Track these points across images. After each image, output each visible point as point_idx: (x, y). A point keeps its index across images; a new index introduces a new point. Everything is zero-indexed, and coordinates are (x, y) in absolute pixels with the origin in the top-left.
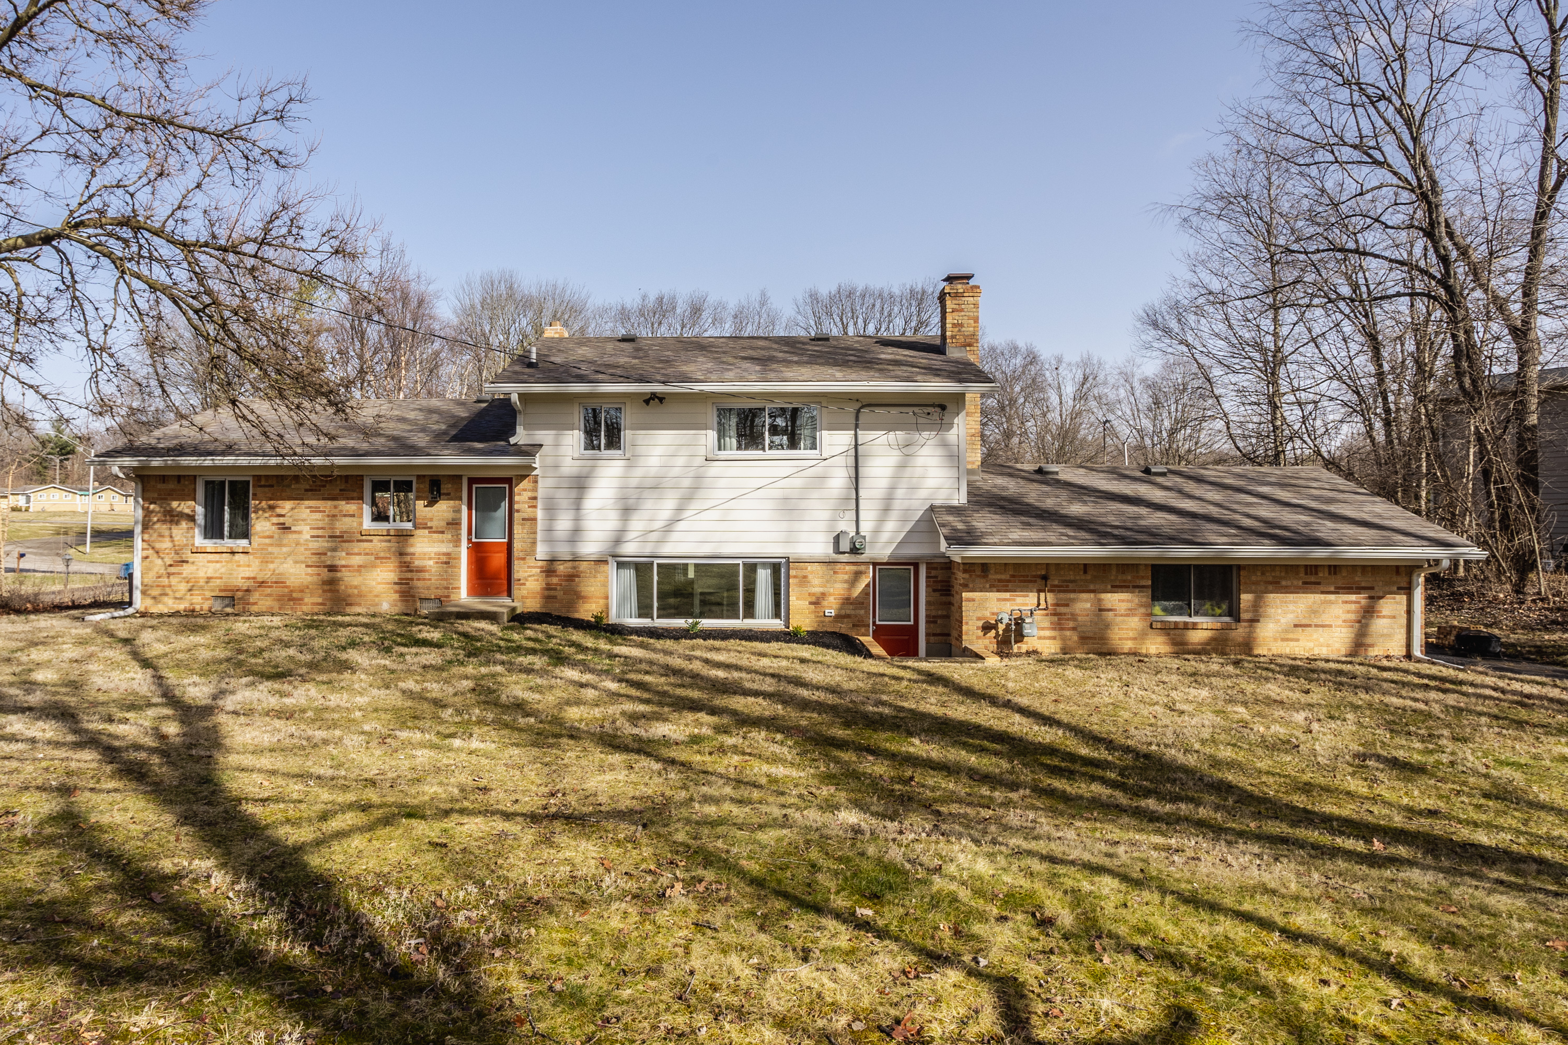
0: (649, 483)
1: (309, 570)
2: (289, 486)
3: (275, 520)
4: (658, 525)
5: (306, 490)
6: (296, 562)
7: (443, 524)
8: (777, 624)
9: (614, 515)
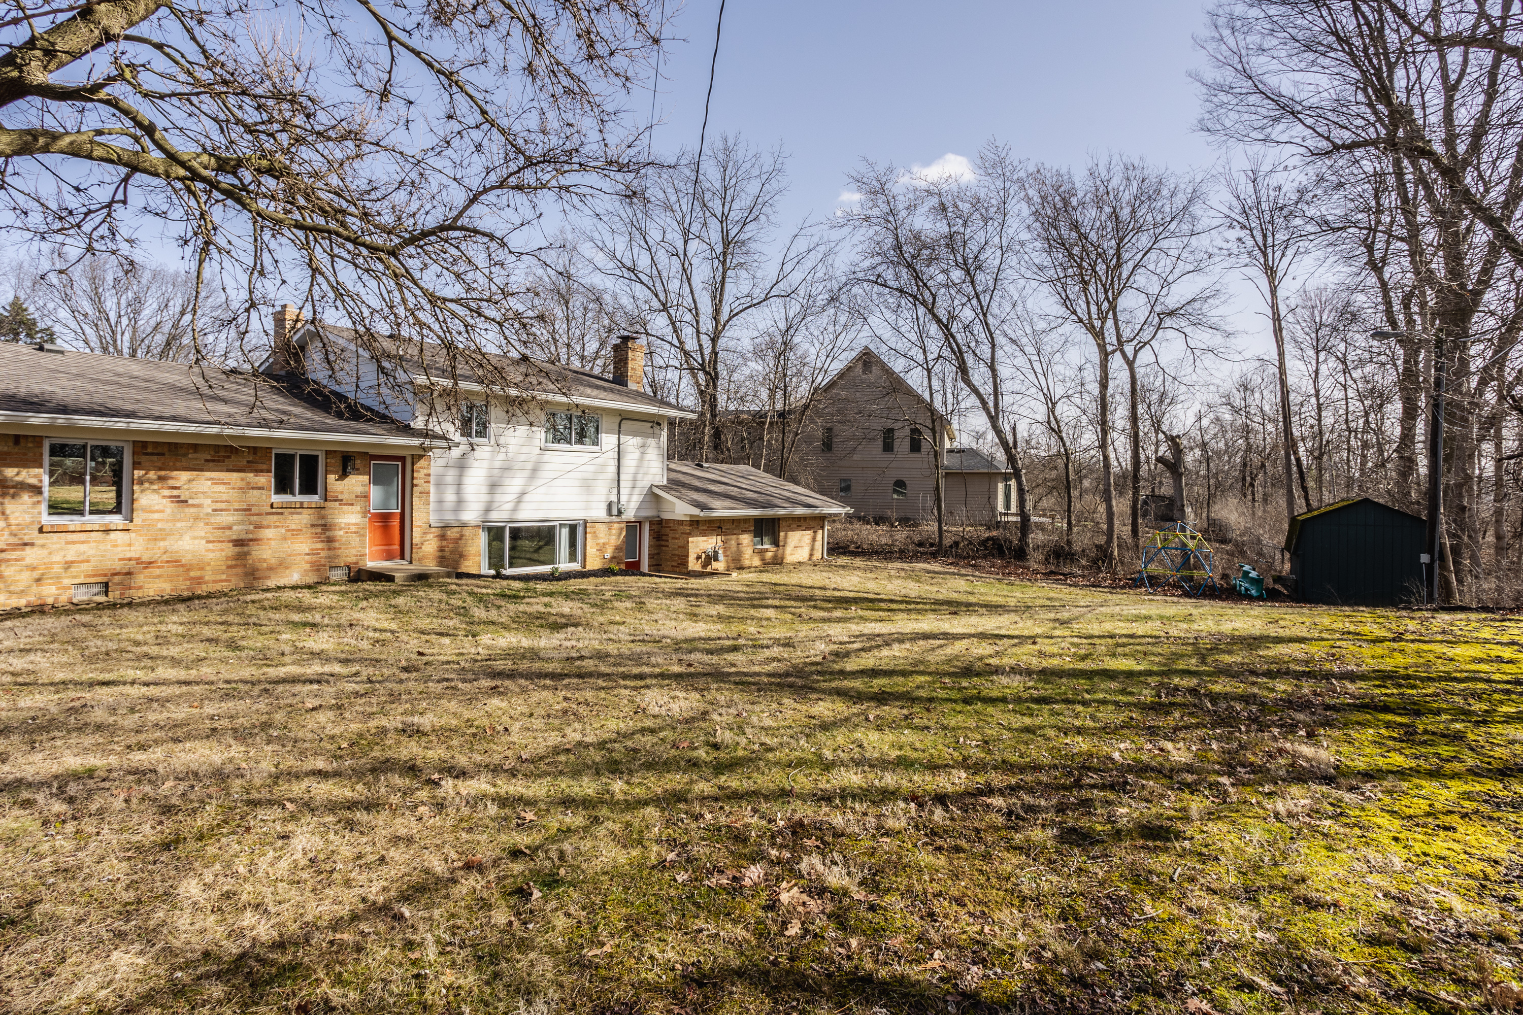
0: (506, 465)
1: (211, 546)
2: (185, 455)
3: (167, 492)
4: (512, 497)
5: (207, 461)
6: (195, 538)
7: (354, 496)
8: (576, 566)
9: (484, 489)
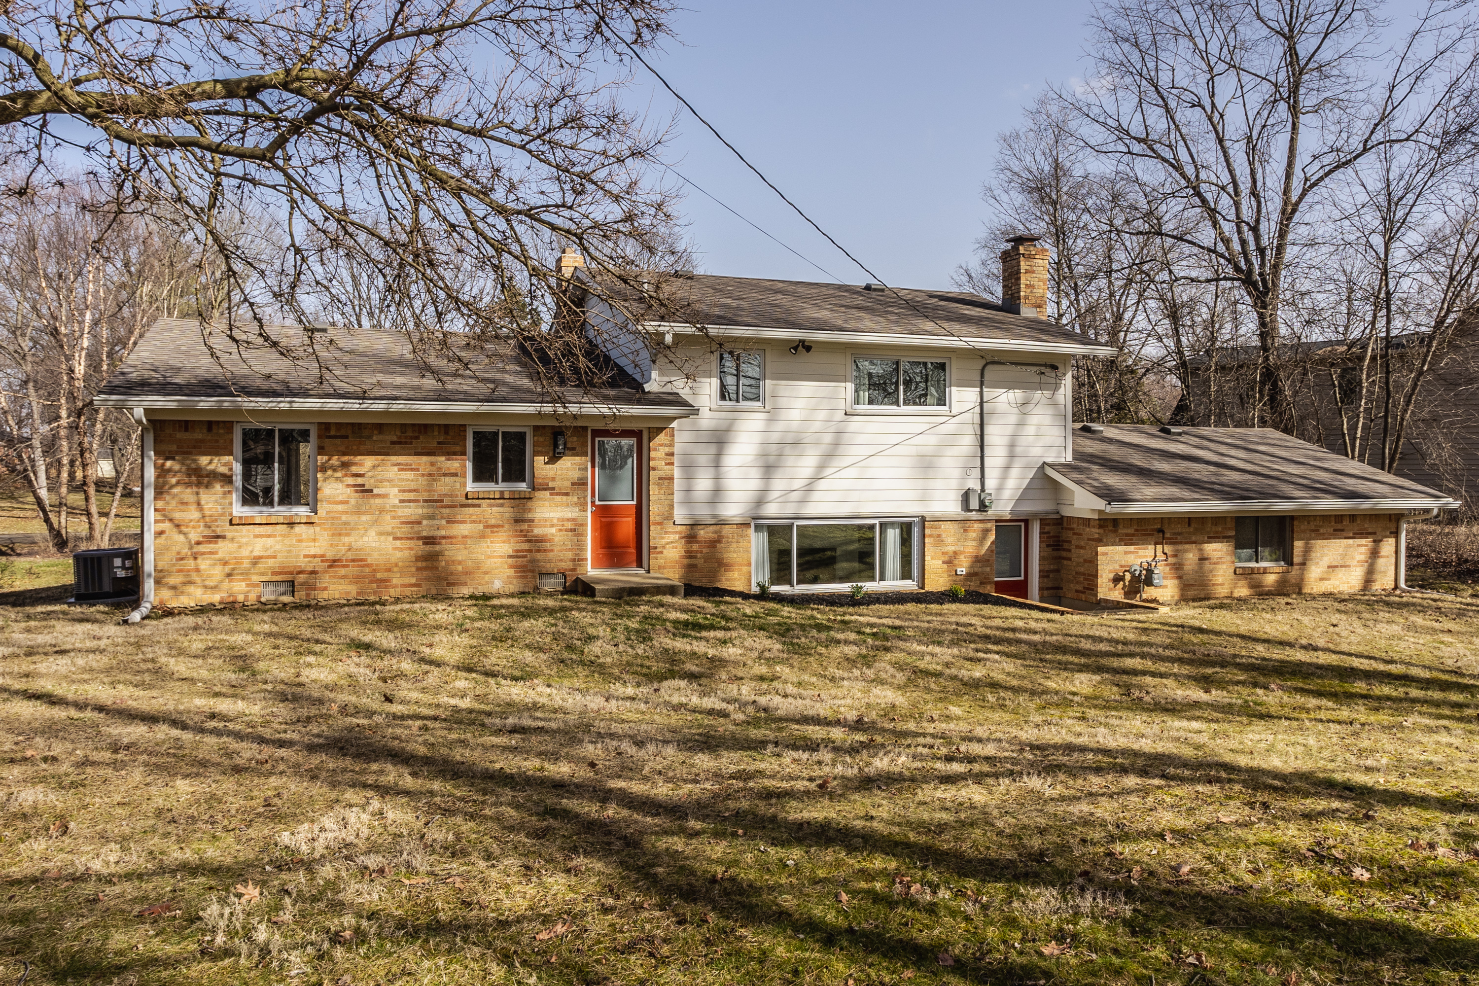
0: (790, 438)
1: (398, 543)
2: (369, 437)
3: (351, 481)
4: (798, 484)
5: (393, 443)
6: (381, 534)
7: (568, 484)
9: (755, 473)
